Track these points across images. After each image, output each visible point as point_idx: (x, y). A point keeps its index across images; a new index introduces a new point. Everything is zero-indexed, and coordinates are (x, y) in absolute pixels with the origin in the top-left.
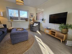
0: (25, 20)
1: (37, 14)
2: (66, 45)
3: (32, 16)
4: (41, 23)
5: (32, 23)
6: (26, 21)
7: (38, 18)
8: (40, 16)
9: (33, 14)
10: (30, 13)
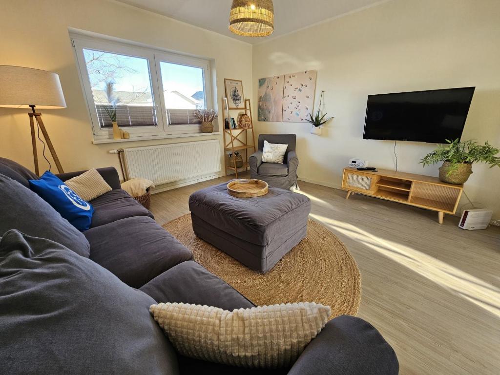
0: (197, 127)
1: (262, 82)
2: (464, 228)
3: (236, 97)
5: (235, 145)
6: (202, 131)
7: (274, 110)
8: (287, 101)
9: (241, 81)
10: (225, 79)
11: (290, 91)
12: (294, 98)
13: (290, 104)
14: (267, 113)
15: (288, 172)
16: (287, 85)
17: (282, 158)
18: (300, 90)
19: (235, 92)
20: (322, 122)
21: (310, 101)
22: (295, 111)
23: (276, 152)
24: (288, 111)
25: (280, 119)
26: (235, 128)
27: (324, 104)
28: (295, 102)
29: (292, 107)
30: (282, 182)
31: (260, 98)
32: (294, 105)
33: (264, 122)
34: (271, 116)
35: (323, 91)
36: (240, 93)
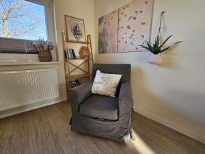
0: (36, 56)
1: (100, 20)
3: (76, 32)
4: (139, 71)
5: (77, 73)
6: (42, 59)
7: (110, 43)
8: (122, 32)
9: (83, 20)
10: (66, 16)
11: (125, 22)
12: (129, 27)
13: (125, 35)
14: (105, 46)
15: (118, 115)
16: (121, 16)
17: (114, 90)
18: (135, 18)
19: (76, 28)
20: (162, 49)
21: (147, 27)
22: (129, 41)
23: (107, 84)
24: (123, 42)
25: (116, 50)
26: (75, 58)
27: (164, 28)
28: (130, 32)
29: (126, 37)
30: (111, 128)
31: (100, 34)
32: (129, 35)
33: (102, 54)
34: (108, 48)
35: (163, 12)
36: (81, 29)
